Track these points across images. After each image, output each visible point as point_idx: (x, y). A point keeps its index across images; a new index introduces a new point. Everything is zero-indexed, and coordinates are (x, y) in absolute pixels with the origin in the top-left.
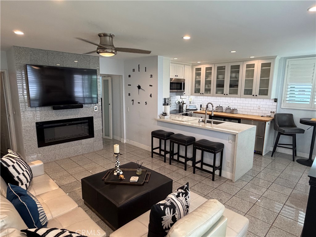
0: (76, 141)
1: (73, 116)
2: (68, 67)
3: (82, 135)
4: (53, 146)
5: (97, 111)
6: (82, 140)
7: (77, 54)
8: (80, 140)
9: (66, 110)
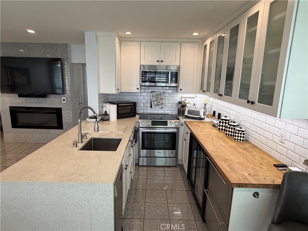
0: (44, 129)
1: (41, 104)
2: (35, 57)
3: (51, 125)
4: (24, 129)
5: (65, 102)
6: (51, 130)
7: (43, 44)
8: (49, 130)
9: (34, 98)
